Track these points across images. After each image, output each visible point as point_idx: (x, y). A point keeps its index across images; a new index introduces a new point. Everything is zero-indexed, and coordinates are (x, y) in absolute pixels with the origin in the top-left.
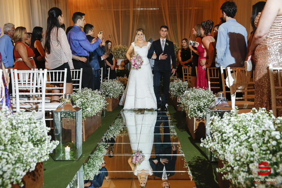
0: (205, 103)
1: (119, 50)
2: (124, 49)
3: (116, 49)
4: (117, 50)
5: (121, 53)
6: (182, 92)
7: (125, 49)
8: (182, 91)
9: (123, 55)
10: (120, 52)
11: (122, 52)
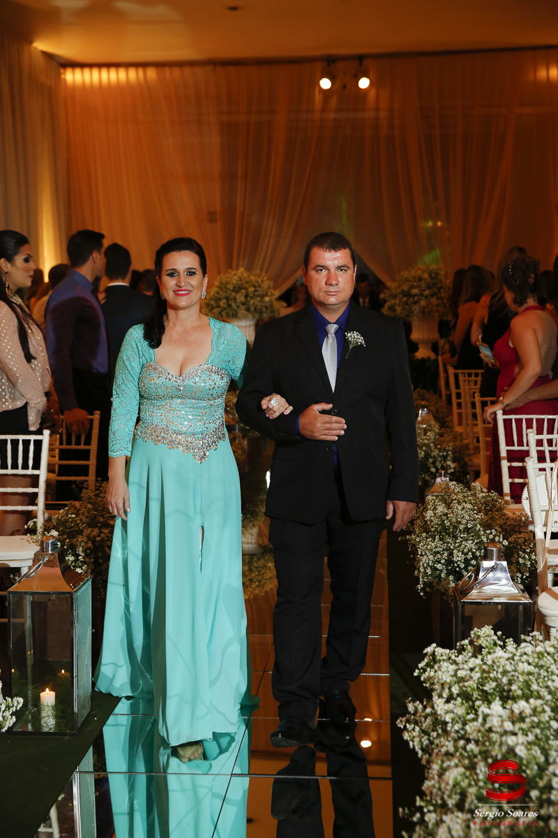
0: (470, 553)
1: (237, 289)
2: (255, 286)
3: (225, 285)
4: (230, 290)
5: (243, 299)
6: (432, 473)
7: (259, 286)
8: (433, 470)
9: (252, 309)
10: (240, 298)
11: (246, 296)
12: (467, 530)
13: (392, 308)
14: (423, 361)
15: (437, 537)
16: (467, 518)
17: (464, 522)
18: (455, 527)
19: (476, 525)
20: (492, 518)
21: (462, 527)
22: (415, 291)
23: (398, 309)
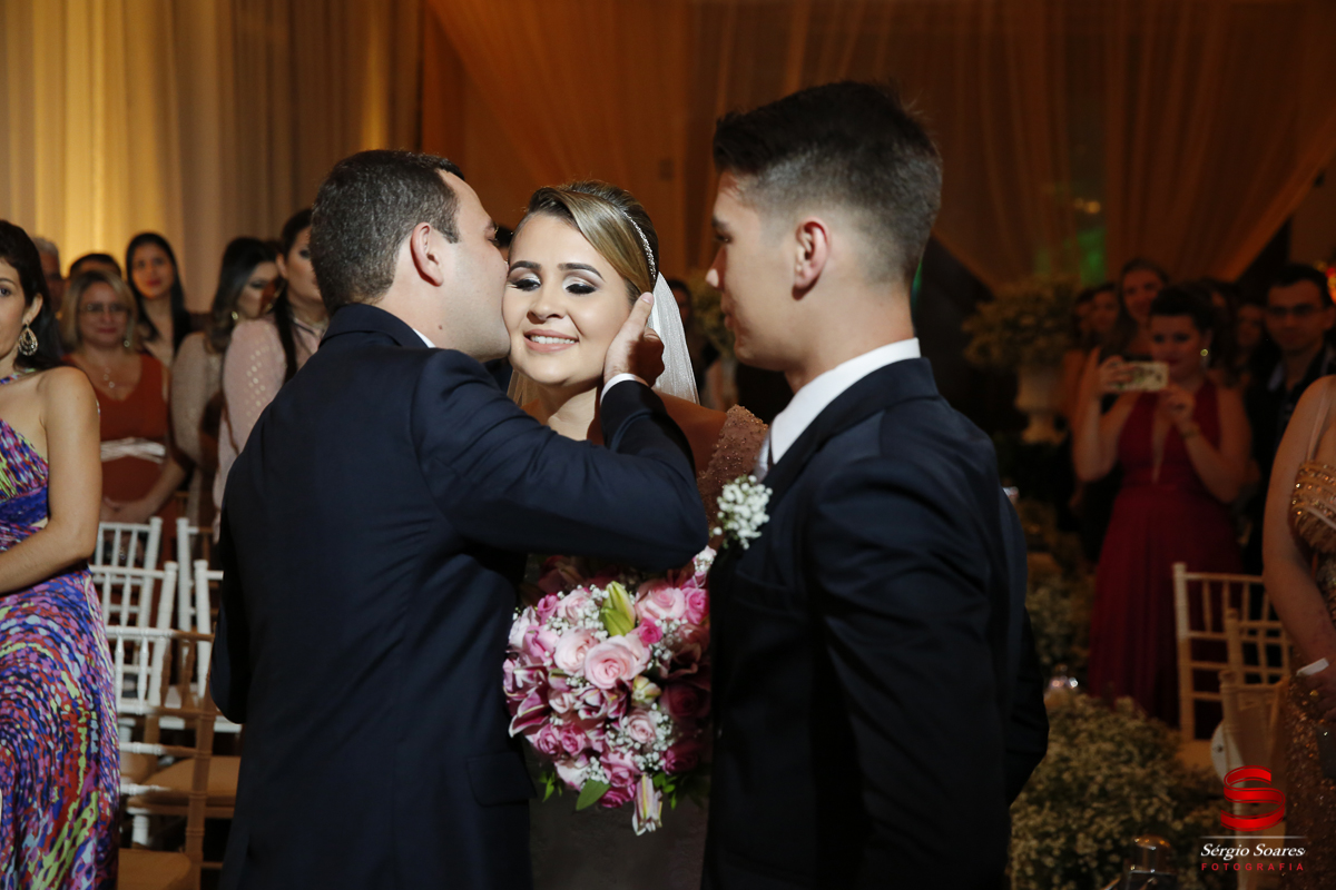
12: (1103, 794)
13: (984, 350)
14: (1039, 448)
15: (1048, 804)
16: (1105, 771)
17: (1099, 778)
18: (1083, 787)
19: (1121, 787)
20: (1154, 774)
21: (1094, 789)
22: (1028, 321)
23: (996, 353)
